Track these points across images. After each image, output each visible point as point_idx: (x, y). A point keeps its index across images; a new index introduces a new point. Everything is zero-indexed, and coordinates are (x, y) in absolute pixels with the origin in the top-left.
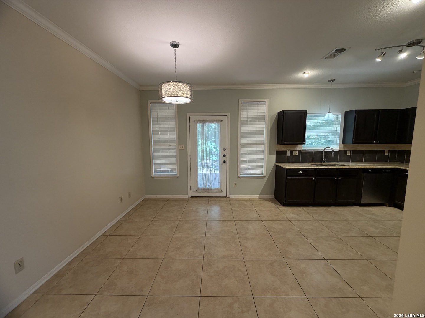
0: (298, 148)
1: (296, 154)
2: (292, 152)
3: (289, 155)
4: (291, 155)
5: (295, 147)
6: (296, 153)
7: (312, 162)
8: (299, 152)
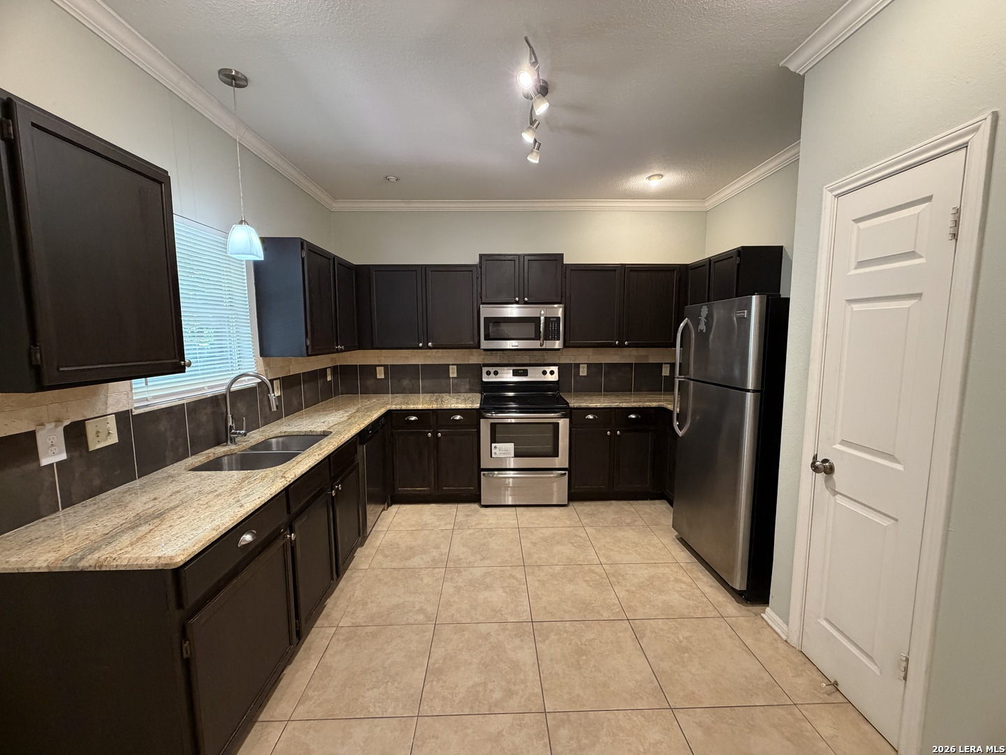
0: (110, 401)
1: (104, 436)
2: (75, 434)
3: (64, 456)
4: (76, 454)
5: (95, 394)
6: (102, 435)
7: (185, 456)
8: (123, 418)
